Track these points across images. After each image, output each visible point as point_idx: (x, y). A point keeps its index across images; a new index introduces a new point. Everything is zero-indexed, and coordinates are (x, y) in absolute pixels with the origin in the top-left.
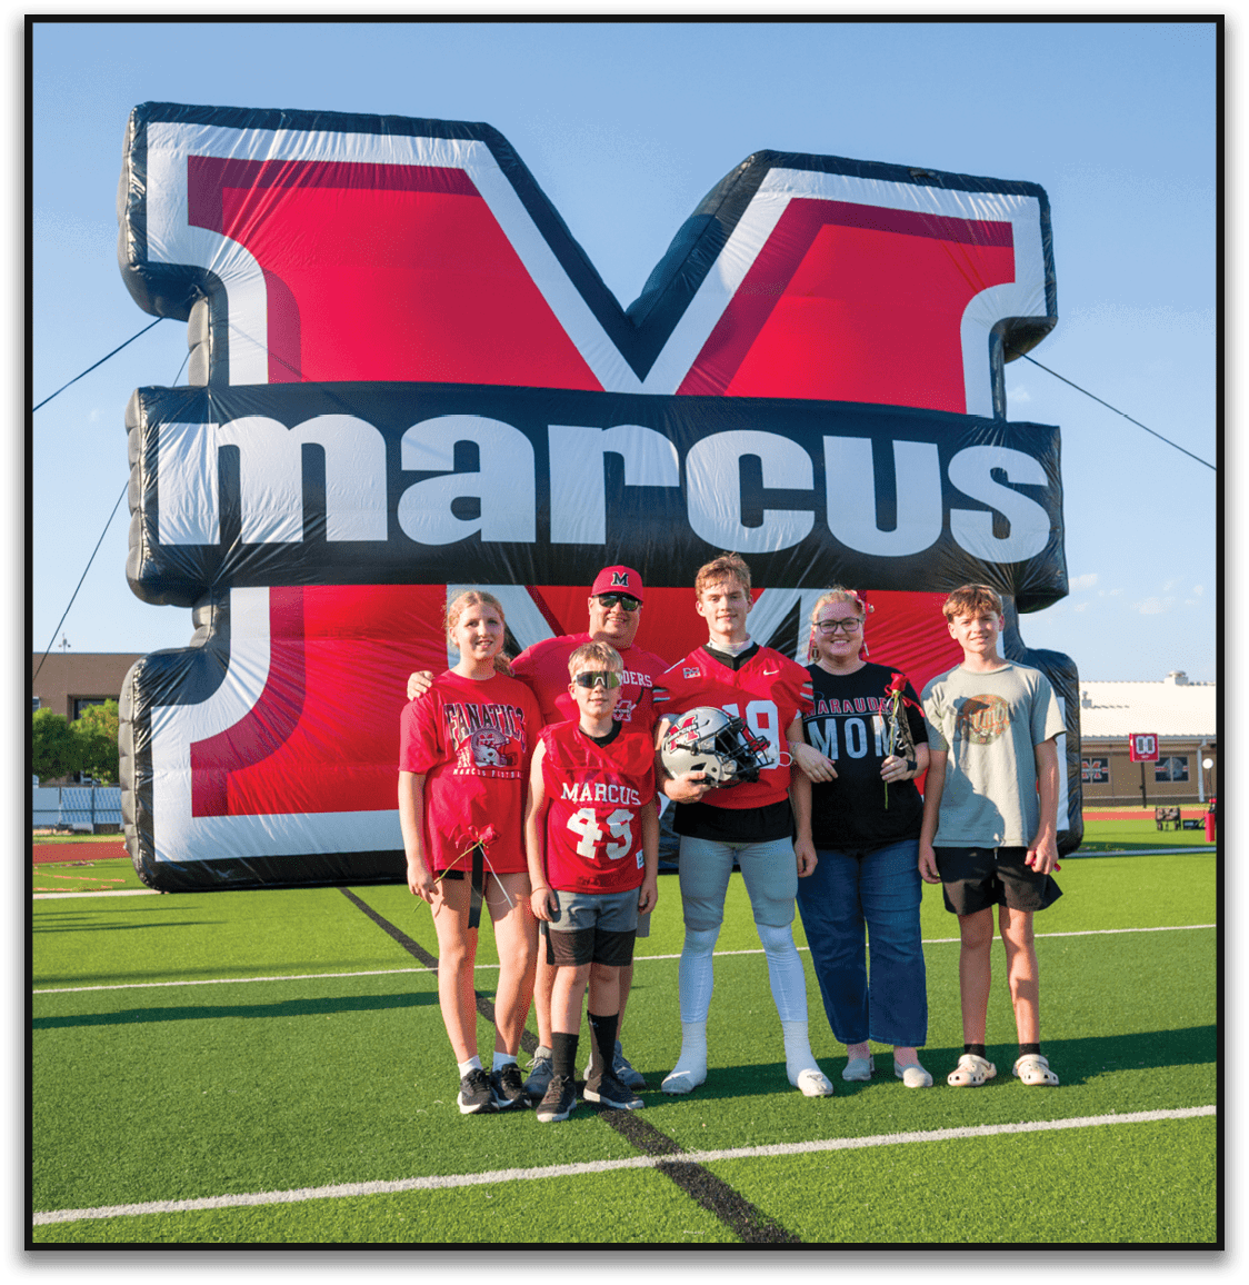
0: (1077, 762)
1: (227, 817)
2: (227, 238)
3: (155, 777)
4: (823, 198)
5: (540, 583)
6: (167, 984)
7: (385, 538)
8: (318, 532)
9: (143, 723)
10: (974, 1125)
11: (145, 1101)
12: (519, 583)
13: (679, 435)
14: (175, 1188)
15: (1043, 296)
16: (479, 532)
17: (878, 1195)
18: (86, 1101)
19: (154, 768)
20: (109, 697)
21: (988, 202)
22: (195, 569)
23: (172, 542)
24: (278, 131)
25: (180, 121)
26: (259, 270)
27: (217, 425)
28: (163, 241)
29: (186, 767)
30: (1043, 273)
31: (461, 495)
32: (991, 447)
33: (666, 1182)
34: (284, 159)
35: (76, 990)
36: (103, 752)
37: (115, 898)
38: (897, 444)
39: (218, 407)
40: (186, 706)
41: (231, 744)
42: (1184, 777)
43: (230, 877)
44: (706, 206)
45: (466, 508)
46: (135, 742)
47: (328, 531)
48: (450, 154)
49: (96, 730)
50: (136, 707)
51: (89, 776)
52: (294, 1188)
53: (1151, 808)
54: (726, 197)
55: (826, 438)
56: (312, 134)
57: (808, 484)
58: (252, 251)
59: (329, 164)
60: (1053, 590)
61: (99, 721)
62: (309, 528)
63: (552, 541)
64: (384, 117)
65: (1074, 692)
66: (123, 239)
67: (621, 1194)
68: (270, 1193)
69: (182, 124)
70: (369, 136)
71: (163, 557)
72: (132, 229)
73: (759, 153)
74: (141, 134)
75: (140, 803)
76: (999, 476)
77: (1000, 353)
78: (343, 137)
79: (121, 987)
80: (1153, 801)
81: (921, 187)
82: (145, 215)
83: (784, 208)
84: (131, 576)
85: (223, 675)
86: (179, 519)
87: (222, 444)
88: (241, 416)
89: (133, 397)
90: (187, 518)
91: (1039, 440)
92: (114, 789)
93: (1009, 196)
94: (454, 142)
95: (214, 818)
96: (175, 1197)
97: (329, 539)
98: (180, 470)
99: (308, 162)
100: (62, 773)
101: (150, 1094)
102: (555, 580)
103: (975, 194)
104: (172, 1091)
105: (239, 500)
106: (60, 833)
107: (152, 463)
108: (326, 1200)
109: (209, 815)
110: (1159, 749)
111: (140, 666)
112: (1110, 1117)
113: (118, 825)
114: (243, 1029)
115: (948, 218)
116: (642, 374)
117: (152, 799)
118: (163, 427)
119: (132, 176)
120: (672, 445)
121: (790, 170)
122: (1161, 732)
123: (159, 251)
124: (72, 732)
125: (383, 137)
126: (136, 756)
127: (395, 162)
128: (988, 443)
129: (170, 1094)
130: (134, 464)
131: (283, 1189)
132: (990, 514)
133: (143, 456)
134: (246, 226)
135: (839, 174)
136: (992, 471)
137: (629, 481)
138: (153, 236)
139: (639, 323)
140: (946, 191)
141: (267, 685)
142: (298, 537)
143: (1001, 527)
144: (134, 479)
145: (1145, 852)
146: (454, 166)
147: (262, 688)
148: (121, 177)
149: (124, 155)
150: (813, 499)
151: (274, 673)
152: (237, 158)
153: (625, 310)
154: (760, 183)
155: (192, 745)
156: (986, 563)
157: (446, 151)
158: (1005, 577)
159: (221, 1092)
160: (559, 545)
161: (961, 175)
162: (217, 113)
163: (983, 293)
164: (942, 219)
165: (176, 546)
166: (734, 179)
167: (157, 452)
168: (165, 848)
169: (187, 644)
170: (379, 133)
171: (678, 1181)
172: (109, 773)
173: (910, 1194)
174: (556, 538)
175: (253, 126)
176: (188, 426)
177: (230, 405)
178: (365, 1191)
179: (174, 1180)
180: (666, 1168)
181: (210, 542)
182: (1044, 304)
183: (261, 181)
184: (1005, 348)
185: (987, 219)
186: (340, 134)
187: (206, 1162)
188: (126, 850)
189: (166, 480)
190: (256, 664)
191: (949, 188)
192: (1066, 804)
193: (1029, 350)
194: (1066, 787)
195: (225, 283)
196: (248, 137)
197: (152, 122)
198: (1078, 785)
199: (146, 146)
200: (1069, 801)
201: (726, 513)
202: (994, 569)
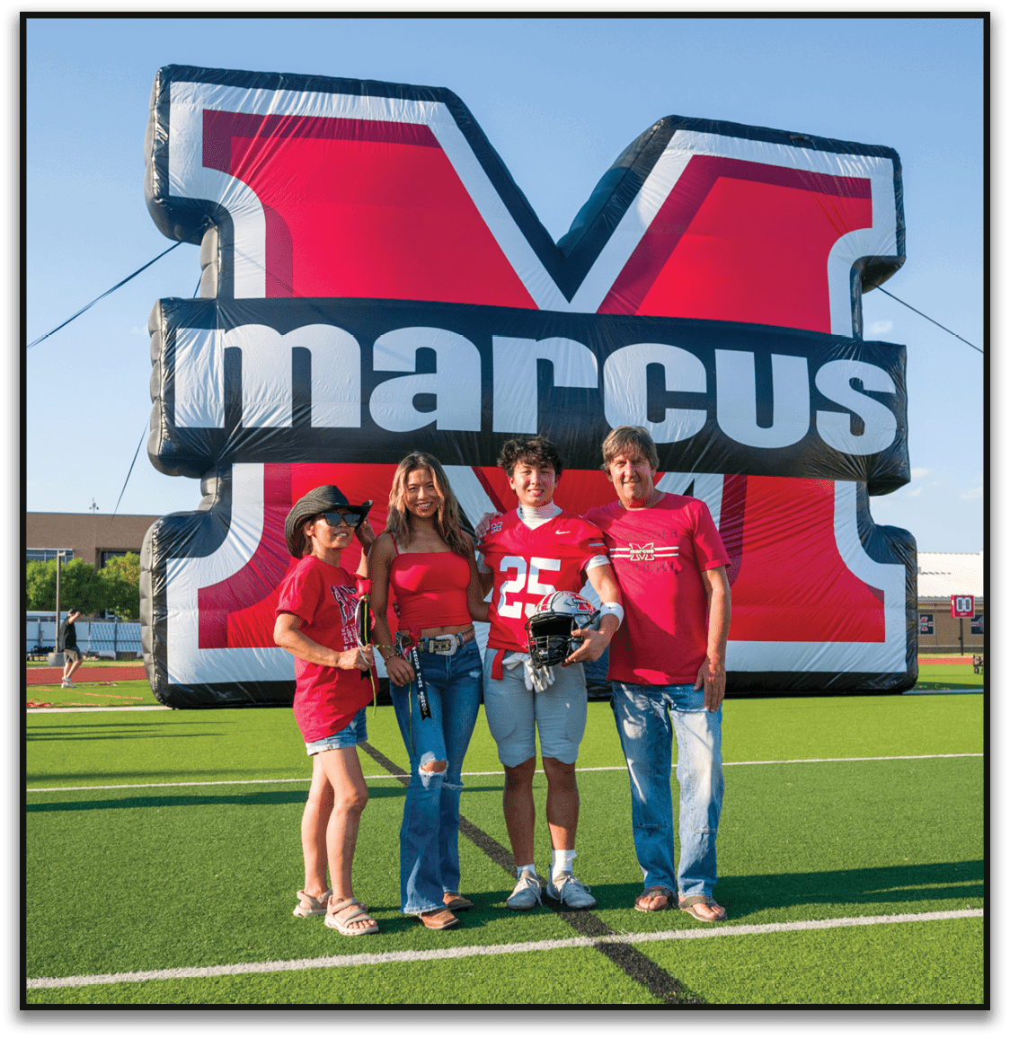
0: (914, 618)
1: (227, 649)
2: (234, 178)
3: (168, 616)
4: (719, 155)
5: (484, 465)
6: (181, 784)
7: (359, 426)
8: (303, 420)
9: (160, 572)
10: (854, 916)
11: (168, 882)
12: (466, 464)
13: (599, 348)
14: (196, 956)
15: (896, 240)
16: (435, 422)
17: (781, 975)
18: (119, 880)
19: (168, 608)
20: (129, 550)
21: (852, 163)
22: (205, 448)
23: (185, 426)
24: (277, 91)
25: (197, 81)
26: (261, 205)
27: (224, 330)
28: (182, 179)
29: (194, 608)
30: (895, 220)
31: (421, 392)
32: (850, 361)
33: (604, 960)
34: (281, 114)
35: (107, 787)
36: (124, 594)
37: (135, 712)
38: (774, 357)
39: (225, 317)
40: (195, 559)
41: (232, 591)
43: (228, 697)
44: (624, 159)
45: (425, 402)
46: (153, 587)
47: (312, 419)
48: (417, 112)
49: (118, 576)
50: (155, 557)
51: (112, 613)
52: (295, 958)
53: (969, 655)
54: (639, 153)
55: (717, 351)
56: (305, 94)
57: (703, 389)
58: (254, 189)
59: (318, 118)
60: (898, 477)
61: (121, 570)
62: (296, 417)
63: (495, 430)
64: (363, 81)
65: (913, 560)
67: (567, 969)
68: (276, 963)
69: (199, 84)
70: (351, 97)
71: (177, 437)
72: (157, 169)
73: (668, 117)
74: (165, 91)
75: (156, 637)
76: (856, 384)
77: (858, 285)
78: (330, 97)
79: (144, 786)
80: (970, 650)
81: (798, 148)
82: (168, 157)
83: (686, 164)
84: (151, 451)
85: (226, 535)
86: (192, 406)
87: (228, 346)
88: (242, 324)
89: (156, 306)
90: (198, 406)
91: (889, 356)
92: (133, 624)
93: (869, 157)
94: (420, 102)
95: (216, 649)
96: (196, 963)
97: (314, 424)
98: (193, 367)
99: (300, 117)
100: (91, 611)
101: (171, 876)
103: (841, 156)
104: (189, 874)
105: (240, 392)
106: (89, 659)
107: (170, 361)
108: (323, 969)
109: (212, 647)
110: (975, 608)
111: (158, 525)
112: (966, 911)
113: (136, 653)
114: (245, 822)
115: (819, 174)
117: (166, 633)
118: (179, 331)
119: (157, 125)
120: (592, 354)
121: (693, 132)
124: (98, 578)
125: (362, 97)
126: (154, 599)
127: (372, 119)
128: (848, 358)
129: (188, 877)
130: (155, 361)
131: (286, 960)
132: (848, 416)
133: (163, 355)
134: (251, 167)
135: (732, 136)
136: (851, 380)
137: (557, 383)
138: (175, 176)
139: (566, 253)
140: (818, 152)
141: (260, 543)
142: (288, 423)
143: (857, 426)
144: (155, 374)
145: (968, 691)
146: (420, 123)
147: (256, 545)
148: (147, 128)
149: (150, 108)
150: (706, 401)
151: (267, 533)
152: (243, 112)
153: (556, 242)
154: (668, 143)
155: (199, 590)
156: (845, 455)
157: (413, 110)
158: (859, 467)
159: (230, 876)
160: (499, 434)
161: (830, 140)
162: (228, 74)
163: (846, 236)
164: (814, 174)
165: (189, 429)
166: (647, 138)
167: (174, 351)
168: (176, 673)
169: (196, 509)
170: (360, 94)
171: (614, 958)
172: (129, 611)
173: (808, 974)
174: (497, 428)
175: (257, 87)
176: (201, 330)
177: (232, 313)
178: (355, 963)
179: (195, 950)
180: (603, 947)
181: (216, 426)
182: (895, 246)
183: (263, 131)
184: (863, 282)
185: (851, 176)
186: (327, 94)
187: (221, 935)
188: (144, 674)
189: (181, 376)
190: (251, 526)
191: (821, 150)
192: (905, 651)
193: (882, 283)
194: (905, 637)
195: (232, 215)
196: (252, 96)
197: (174, 81)
198: (915, 636)
199: (169, 101)
200: (907, 648)
201: (636, 411)
202: (850, 460)
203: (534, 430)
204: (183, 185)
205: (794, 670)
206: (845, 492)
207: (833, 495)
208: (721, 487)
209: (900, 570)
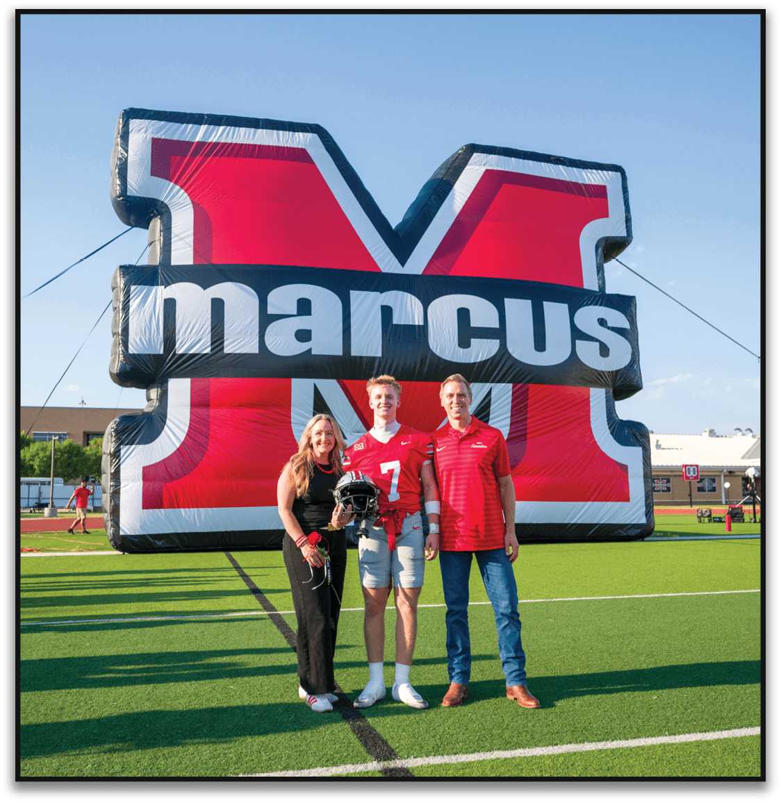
1: (162, 510)
2: (172, 183)
3: (121, 486)
4: (503, 170)
5: (346, 378)
7: (257, 352)
8: (219, 348)
9: (116, 455)
12: (332, 378)
13: (424, 298)
15: (625, 225)
16: (310, 349)
19: (121, 481)
21: (593, 175)
22: (149, 368)
23: (136, 352)
24: (203, 126)
25: (148, 119)
26: (190, 201)
27: (164, 287)
28: (136, 184)
29: (139, 480)
30: (624, 212)
31: (301, 328)
32: (597, 307)
34: (205, 141)
39: (164, 276)
40: (141, 446)
41: (166, 468)
42: (714, 489)
43: (163, 544)
44: (438, 173)
45: (303, 335)
47: (225, 348)
48: (298, 140)
50: (112, 445)
54: (449, 168)
55: (506, 299)
56: (222, 128)
58: (186, 191)
59: (230, 144)
60: (634, 386)
62: (214, 346)
63: (352, 355)
64: (261, 119)
65: (647, 443)
66: (113, 182)
69: (149, 121)
70: (253, 130)
71: (131, 361)
72: (119, 177)
73: (468, 145)
74: (126, 125)
75: (112, 501)
76: (602, 322)
77: (601, 257)
78: (239, 130)
80: (696, 503)
81: (556, 166)
82: (127, 169)
83: (482, 174)
84: (111, 371)
85: (163, 428)
86: (141, 339)
87: (166, 297)
88: (177, 282)
89: (116, 270)
90: (145, 339)
91: (625, 304)
93: (604, 172)
94: (301, 134)
95: (155, 510)
97: (226, 351)
98: (142, 312)
99: (219, 143)
102: (353, 377)
103: (586, 170)
105: (175, 329)
107: (126, 307)
109: (152, 508)
110: (699, 474)
111: (115, 422)
115: (572, 182)
116: (403, 263)
117: (119, 499)
118: (133, 288)
119: (120, 148)
120: (419, 302)
121: (485, 154)
122: (701, 464)
123: (134, 189)
124: (84, 453)
125: (260, 130)
126: (111, 474)
127: (267, 144)
128: (596, 304)
130: (116, 308)
132: (598, 343)
133: (121, 304)
134: (184, 177)
135: (511, 157)
136: (598, 320)
137: (395, 321)
138: (131, 182)
139: (401, 235)
140: (570, 168)
141: (187, 434)
142: (208, 350)
143: (604, 351)
144: (115, 317)
146: (300, 147)
147: (184, 435)
148: (113, 150)
149: (115, 136)
150: (499, 333)
152: (179, 139)
153: (393, 228)
154: (468, 161)
155: (144, 468)
156: (596, 371)
157: (295, 139)
158: (607, 379)
160: (355, 357)
161: (578, 160)
163: (591, 223)
164: (568, 182)
165: (139, 355)
166: (454, 158)
167: (129, 301)
169: (143, 410)
170: (259, 128)
175: (188, 123)
176: (148, 287)
177: (171, 275)
181: (157, 353)
182: (625, 230)
183: (192, 153)
184: (604, 254)
185: (593, 183)
186: (237, 128)
189: (133, 318)
190: (181, 422)
191: (572, 166)
192: (644, 509)
193: (617, 255)
194: (644, 499)
195: (170, 209)
196: (186, 128)
197: (132, 119)
198: (651, 497)
199: (128, 132)
200: (646, 506)
201: (450, 340)
202: (600, 374)
203: (379, 354)
204: (137, 188)
205: (566, 522)
206: (597, 396)
207: (589, 398)
208: (511, 392)
209: (638, 451)
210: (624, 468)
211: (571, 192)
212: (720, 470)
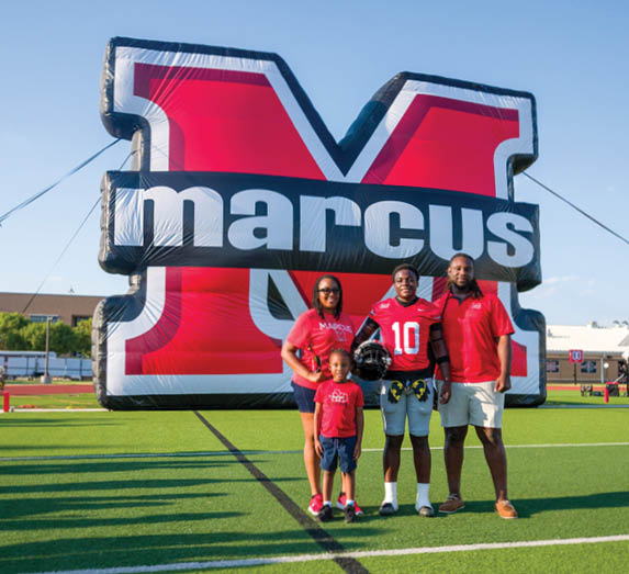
0: (543, 363)
1: (142, 376)
2: (151, 102)
4: (431, 94)
5: (294, 269)
7: (221, 246)
8: (189, 242)
9: (103, 329)
12: (284, 268)
13: (361, 203)
15: (532, 144)
16: (266, 244)
19: (108, 351)
21: (508, 100)
22: (131, 257)
23: (120, 244)
24: (178, 53)
25: (131, 46)
26: (166, 118)
27: (144, 190)
28: (121, 102)
29: (123, 351)
30: (532, 134)
31: (258, 227)
32: (506, 214)
34: (180, 66)
38: (463, 210)
39: (144, 180)
40: (124, 323)
41: (145, 341)
42: (594, 371)
43: (142, 404)
44: (377, 96)
45: (260, 233)
46: (99, 339)
47: (195, 242)
48: (258, 66)
49: (84, 332)
50: (101, 321)
53: (578, 385)
54: (386, 93)
55: (430, 206)
56: (194, 55)
58: (163, 109)
59: (201, 69)
60: (534, 281)
62: (185, 240)
63: (301, 250)
65: (543, 329)
66: (102, 101)
69: (132, 48)
70: (220, 57)
71: (116, 251)
72: (107, 96)
73: (402, 72)
74: (113, 51)
75: (101, 368)
76: (510, 226)
77: (511, 171)
80: (579, 382)
81: (477, 92)
82: (113, 90)
83: (413, 98)
84: (100, 259)
85: (142, 308)
86: (124, 233)
87: (146, 199)
88: (156, 186)
89: (104, 175)
90: (128, 233)
91: (529, 211)
93: (517, 98)
94: (261, 62)
95: (135, 376)
97: (196, 245)
98: (125, 211)
99: (191, 68)
100: (67, 352)
102: (301, 268)
103: (501, 96)
105: (153, 226)
107: (112, 206)
109: (133, 374)
110: (583, 358)
111: (103, 302)
117: (106, 366)
118: (118, 190)
119: (108, 71)
120: (358, 206)
121: (417, 81)
122: (584, 350)
123: (119, 106)
124: (73, 333)
125: (227, 58)
126: (100, 346)
127: (232, 70)
128: (505, 211)
130: (104, 207)
132: (505, 245)
133: (108, 204)
134: (161, 97)
136: (507, 224)
137: (338, 222)
138: (117, 100)
139: (344, 149)
140: (488, 94)
141: (163, 314)
142: (181, 244)
143: (511, 250)
144: (103, 214)
145: (576, 406)
146: (260, 72)
147: (160, 315)
148: (102, 72)
149: (104, 61)
150: (423, 234)
151: (166, 308)
152: (158, 64)
153: (338, 141)
154: (402, 87)
155: (127, 341)
157: (256, 65)
158: (512, 274)
160: (303, 252)
161: (495, 87)
162: (149, 43)
163: (504, 142)
164: (486, 106)
165: (122, 246)
166: (391, 84)
167: (115, 201)
168: (111, 389)
169: (126, 293)
170: (225, 56)
174: (302, 248)
175: (166, 50)
176: (130, 189)
177: (150, 180)
181: (138, 245)
182: (532, 148)
183: (169, 76)
184: (514, 168)
185: (507, 108)
186: (207, 56)
188: (93, 389)
189: (118, 216)
190: (157, 303)
191: (490, 93)
193: (525, 169)
194: (538, 374)
196: (163, 55)
197: (118, 46)
198: (544, 373)
199: (115, 58)
200: (540, 380)
201: (382, 238)
202: (507, 270)
203: (324, 250)
204: (122, 106)
206: (504, 289)
207: (497, 290)
208: (431, 285)
209: (536, 334)
210: (524, 349)
211: (488, 115)
212: (600, 355)
